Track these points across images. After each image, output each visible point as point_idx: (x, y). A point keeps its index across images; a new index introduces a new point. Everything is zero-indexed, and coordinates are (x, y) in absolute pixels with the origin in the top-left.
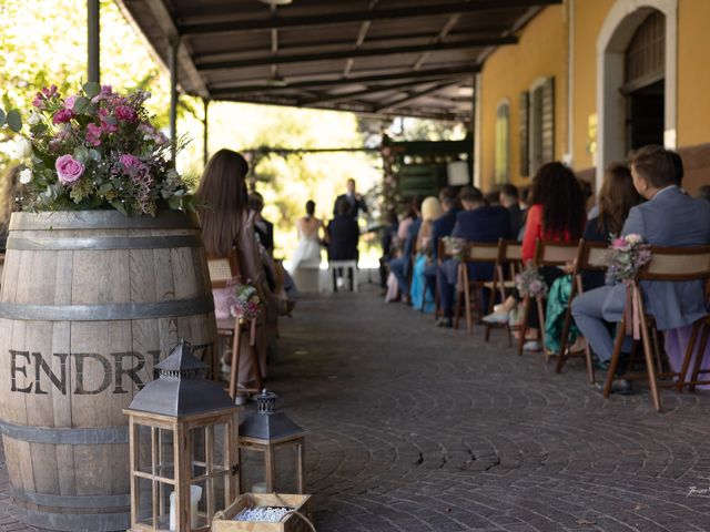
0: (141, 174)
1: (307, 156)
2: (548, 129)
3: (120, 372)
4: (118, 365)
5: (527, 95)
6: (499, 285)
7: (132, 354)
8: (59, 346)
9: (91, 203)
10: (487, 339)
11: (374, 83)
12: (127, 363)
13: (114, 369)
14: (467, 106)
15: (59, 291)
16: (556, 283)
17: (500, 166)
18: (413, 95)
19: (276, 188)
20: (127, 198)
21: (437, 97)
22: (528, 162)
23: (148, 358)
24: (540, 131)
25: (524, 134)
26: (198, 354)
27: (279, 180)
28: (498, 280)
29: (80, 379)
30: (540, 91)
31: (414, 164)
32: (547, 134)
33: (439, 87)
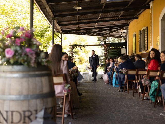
0: (32, 54)
1: (86, 47)
2: (146, 40)
3: (25, 117)
4: (24, 115)
5: (141, 31)
6: (136, 81)
7: (29, 111)
8: (6, 108)
9: (16, 63)
10: (133, 96)
11: (102, 29)
12: (27, 114)
13: (23, 116)
14: (125, 34)
15: (7, 91)
16: (153, 82)
17: (134, 49)
18: (112, 32)
19: (78, 54)
20: (28, 62)
21: (117, 32)
22: (141, 48)
23: (34, 112)
24: (144, 40)
25: (140, 41)
26: (50, 110)
27: (79, 52)
28: (136, 80)
29: (12, 119)
30: (144, 30)
31: (112, 49)
32: (146, 41)
33: (118, 30)
